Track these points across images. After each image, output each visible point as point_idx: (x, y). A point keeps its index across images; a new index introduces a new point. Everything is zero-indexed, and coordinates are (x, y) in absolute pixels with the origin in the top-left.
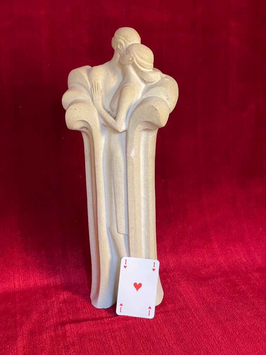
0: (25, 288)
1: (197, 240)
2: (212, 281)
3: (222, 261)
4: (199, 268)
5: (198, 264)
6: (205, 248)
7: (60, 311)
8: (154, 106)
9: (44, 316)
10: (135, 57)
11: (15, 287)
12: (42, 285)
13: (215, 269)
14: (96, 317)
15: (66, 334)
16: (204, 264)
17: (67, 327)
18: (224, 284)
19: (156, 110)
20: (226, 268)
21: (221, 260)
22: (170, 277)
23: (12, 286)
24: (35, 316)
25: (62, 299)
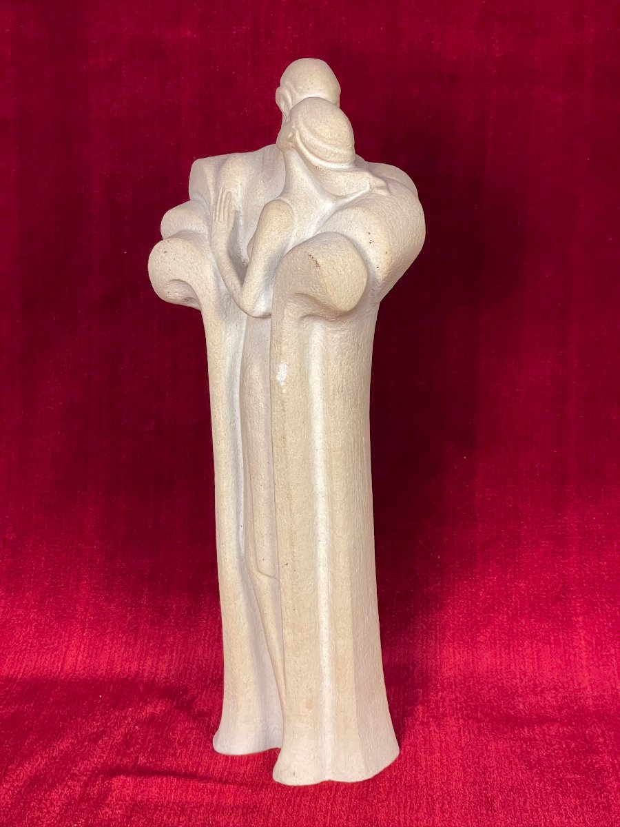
0: (83, 674)
1: (532, 620)
2: (534, 730)
3: (586, 683)
4: (517, 692)
5: (518, 681)
6: (550, 644)
7: (128, 740)
8: (313, 255)
9: (86, 746)
10: (299, 129)
11: (62, 668)
12: (123, 674)
13: (557, 702)
14: (197, 770)
15: (105, 797)
16: (535, 685)
17: (116, 782)
18: (560, 743)
19: (317, 265)
20: (590, 702)
21: (585, 678)
22: (429, 701)
23: (58, 667)
24: (64, 745)
25: (146, 714)
